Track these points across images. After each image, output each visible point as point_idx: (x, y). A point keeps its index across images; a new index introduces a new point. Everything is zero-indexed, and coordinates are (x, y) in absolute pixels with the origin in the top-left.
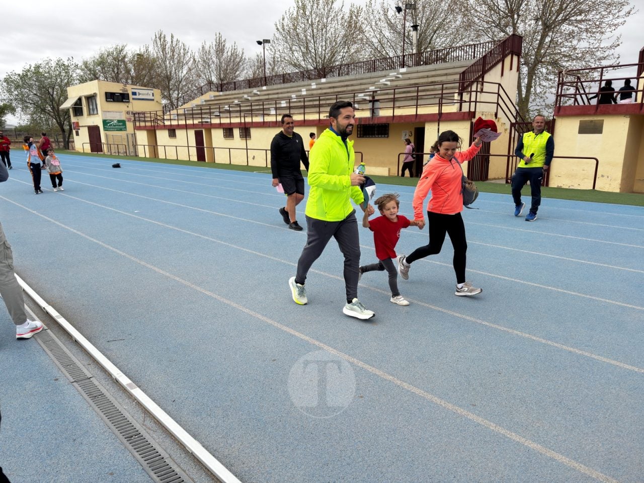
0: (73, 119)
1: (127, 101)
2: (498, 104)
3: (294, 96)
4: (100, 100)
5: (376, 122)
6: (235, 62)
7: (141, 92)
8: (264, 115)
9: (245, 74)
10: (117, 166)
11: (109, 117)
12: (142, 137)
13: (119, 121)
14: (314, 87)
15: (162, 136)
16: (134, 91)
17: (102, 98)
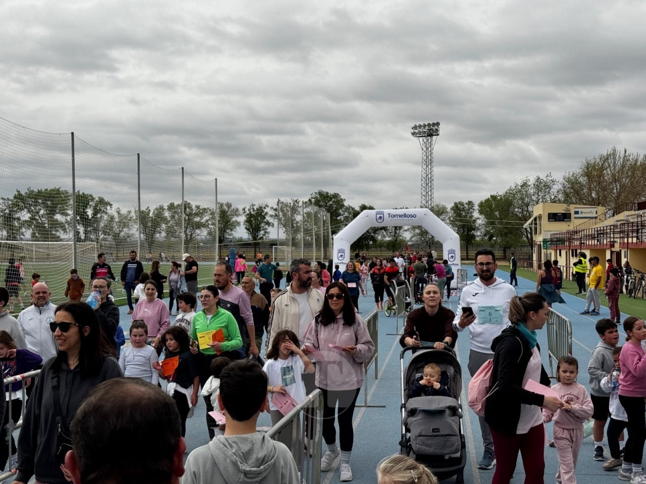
0: (534, 237)
1: (568, 220)
4: (543, 221)
7: (584, 210)
12: (553, 255)
16: (577, 210)
17: (545, 218)
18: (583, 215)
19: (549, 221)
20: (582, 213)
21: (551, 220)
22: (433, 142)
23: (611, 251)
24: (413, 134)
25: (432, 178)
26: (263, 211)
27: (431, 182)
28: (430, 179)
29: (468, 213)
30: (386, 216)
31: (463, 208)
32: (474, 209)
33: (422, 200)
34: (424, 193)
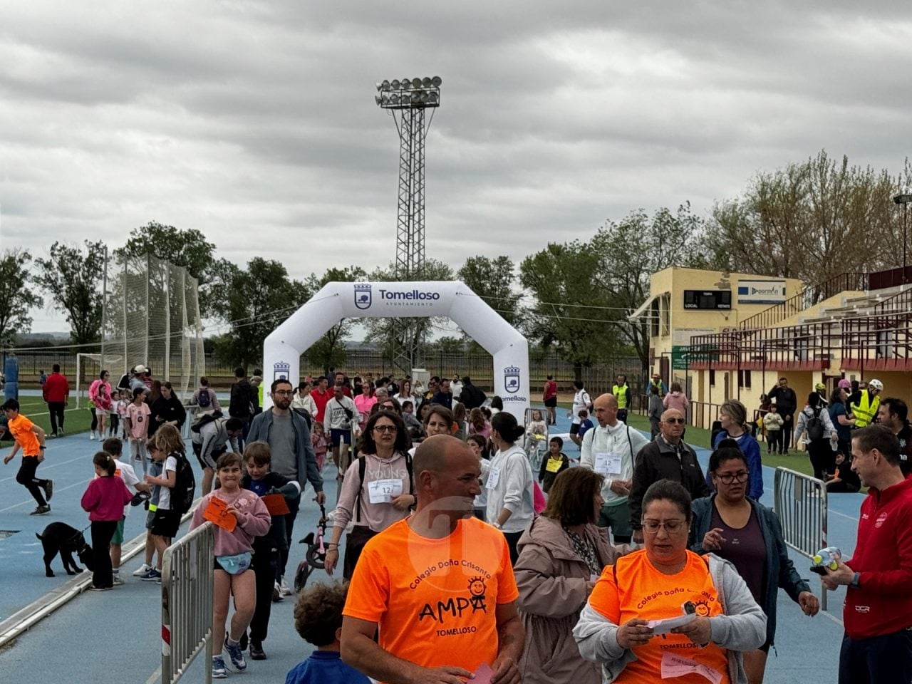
1: (725, 306)
4: (673, 308)
7: (758, 286)
12: (696, 384)
16: (744, 285)
17: (677, 303)
18: (757, 297)
19: (685, 308)
20: (754, 291)
21: (690, 306)
22: (426, 121)
23: (824, 375)
24: (380, 101)
25: (422, 203)
26: (17, 269)
27: (419, 211)
28: (417, 206)
29: (498, 283)
30: (376, 295)
31: (487, 273)
32: (511, 276)
33: (400, 251)
34: (404, 237)
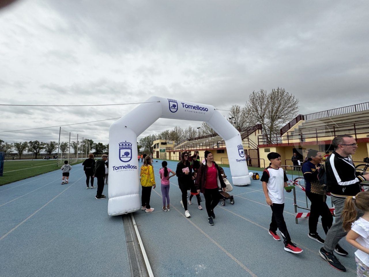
0: (154, 149)
1: (166, 144)
2: (249, 144)
3: (204, 142)
4: (160, 144)
5: (218, 149)
6: (194, 132)
7: (170, 142)
8: (194, 148)
9: (197, 136)
10: (157, 162)
11: (161, 149)
12: (168, 154)
13: (164, 150)
14: (210, 139)
15: (172, 153)
21: (162, 144)
